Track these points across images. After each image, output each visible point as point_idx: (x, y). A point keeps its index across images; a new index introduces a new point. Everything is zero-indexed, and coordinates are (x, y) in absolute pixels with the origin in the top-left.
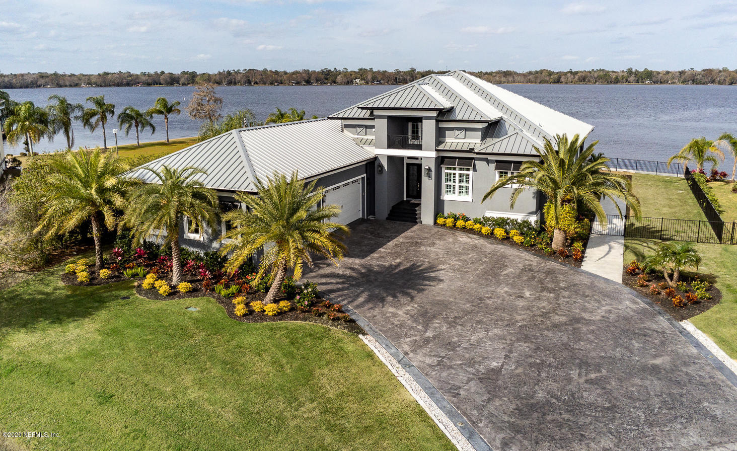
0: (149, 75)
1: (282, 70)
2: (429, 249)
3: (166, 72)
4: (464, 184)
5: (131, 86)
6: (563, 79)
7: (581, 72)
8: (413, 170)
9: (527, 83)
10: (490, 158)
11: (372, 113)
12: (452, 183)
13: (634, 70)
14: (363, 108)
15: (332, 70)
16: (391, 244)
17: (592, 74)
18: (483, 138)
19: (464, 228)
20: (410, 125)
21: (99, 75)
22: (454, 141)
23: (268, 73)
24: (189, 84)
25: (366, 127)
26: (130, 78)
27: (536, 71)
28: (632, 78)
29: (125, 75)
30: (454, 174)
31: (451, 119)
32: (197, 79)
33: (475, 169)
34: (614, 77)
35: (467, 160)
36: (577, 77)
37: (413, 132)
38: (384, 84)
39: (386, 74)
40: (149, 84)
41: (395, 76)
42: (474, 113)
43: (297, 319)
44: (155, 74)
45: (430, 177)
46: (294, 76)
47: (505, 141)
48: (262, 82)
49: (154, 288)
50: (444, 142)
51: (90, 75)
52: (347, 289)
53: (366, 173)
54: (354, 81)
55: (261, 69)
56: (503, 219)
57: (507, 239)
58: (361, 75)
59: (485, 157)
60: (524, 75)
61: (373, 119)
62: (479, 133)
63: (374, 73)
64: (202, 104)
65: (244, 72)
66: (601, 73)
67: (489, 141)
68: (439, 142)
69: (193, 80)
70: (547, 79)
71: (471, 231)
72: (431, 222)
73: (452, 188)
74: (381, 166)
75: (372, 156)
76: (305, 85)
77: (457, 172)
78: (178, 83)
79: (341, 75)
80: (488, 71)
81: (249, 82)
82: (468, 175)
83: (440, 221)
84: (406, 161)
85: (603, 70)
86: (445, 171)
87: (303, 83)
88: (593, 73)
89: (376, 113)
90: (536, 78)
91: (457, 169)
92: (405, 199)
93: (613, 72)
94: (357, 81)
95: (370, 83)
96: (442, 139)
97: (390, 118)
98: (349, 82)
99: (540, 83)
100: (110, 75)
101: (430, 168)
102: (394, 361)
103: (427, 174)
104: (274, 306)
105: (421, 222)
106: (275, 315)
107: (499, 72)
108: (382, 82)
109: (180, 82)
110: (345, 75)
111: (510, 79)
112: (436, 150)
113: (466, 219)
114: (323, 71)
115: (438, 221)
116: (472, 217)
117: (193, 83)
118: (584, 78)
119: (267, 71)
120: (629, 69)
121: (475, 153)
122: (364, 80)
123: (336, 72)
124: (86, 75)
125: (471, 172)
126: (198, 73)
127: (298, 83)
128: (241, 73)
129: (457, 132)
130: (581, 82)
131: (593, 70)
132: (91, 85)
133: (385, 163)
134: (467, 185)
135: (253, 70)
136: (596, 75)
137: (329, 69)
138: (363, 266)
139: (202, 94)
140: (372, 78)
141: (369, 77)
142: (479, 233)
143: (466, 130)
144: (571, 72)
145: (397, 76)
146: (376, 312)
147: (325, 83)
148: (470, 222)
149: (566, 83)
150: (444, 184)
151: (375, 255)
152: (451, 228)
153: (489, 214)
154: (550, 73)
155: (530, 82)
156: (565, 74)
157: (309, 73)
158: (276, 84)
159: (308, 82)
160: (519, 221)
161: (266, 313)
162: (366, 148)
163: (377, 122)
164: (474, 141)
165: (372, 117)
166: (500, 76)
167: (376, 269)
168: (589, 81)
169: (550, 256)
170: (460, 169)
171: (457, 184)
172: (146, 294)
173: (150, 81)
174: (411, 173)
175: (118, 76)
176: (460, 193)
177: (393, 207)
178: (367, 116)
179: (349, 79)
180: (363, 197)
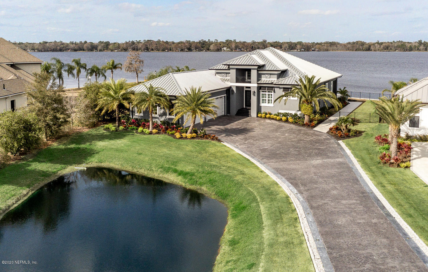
0: (76, 44)
1: (171, 41)
2: (252, 124)
3: (88, 42)
4: (270, 99)
5: (62, 52)
6: (372, 48)
7: (385, 43)
8: (248, 94)
9: (347, 50)
10: (281, 86)
11: (229, 67)
12: (265, 99)
13: (423, 42)
14: (225, 65)
15: (207, 41)
16: (236, 122)
17: (393, 45)
18: (278, 78)
19: (270, 118)
20: (247, 72)
21: (40, 43)
22: (265, 79)
23: (161, 43)
24: (104, 50)
25: (226, 73)
26: (62, 46)
27: (353, 42)
28: (422, 47)
29: (59, 44)
30: (266, 94)
31: (264, 69)
32: (110, 47)
33: (274, 92)
34: (409, 46)
35: (271, 88)
36: (382, 46)
37: (248, 76)
38: (244, 51)
39: (246, 44)
40: (75, 50)
41: (252, 45)
42: (274, 67)
43: (199, 139)
44: (80, 43)
45: (254, 95)
46: (180, 45)
47: (287, 79)
48: (156, 49)
49: (143, 132)
50: (261, 80)
51: (33, 43)
52: (217, 133)
53: (226, 94)
54: (222, 49)
55: (156, 40)
56: (286, 113)
57: (287, 121)
58: (227, 45)
59: (279, 86)
60: (345, 45)
61: (230, 70)
62: (276, 76)
63: (236, 43)
64: (132, 64)
65: (144, 42)
66: (400, 44)
67: (280, 79)
68: (258, 80)
69: (107, 47)
70: (361, 47)
71: (273, 119)
72: (256, 116)
73: (265, 100)
74: (233, 91)
75: (229, 86)
76: (187, 51)
77: (267, 93)
78: (96, 49)
79: (213, 44)
80: (319, 42)
81: (147, 49)
82: (272, 94)
83: (259, 115)
84: (245, 89)
85: (402, 41)
86: (261, 93)
87: (186, 50)
88: (393, 43)
89: (231, 67)
90: (353, 47)
91: (267, 92)
92: (244, 107)
93: (408, 43)
94: (225, 48)
95: (234, 50)
96: (260, 79)
97: (237, 69)
98: (219, 50)
99: (356, 50)
100: (48, 44)
101: (254, 91)
102: (233, 147)
103: (253, 94)
104: (191, 135)
105: (251, 116)
106: (191, 138)
107: (327, 43)
108: (242, 49)
109: (98, 49)
110: (216, 45)
111: (335, 48)
112: (257, 83)
113: (270, 114)
114: (200, 42)
115: (258, 116)
116: (273, 113)
117: (107, 49)
118: (387, 47)
119: (160, 41)
120: (419, 41)
121: (273, 84)
122: (230, 48)
123: (210, 42)
124: (31, 43)
125: (273, 93)
126: (110, 43)
127: (182, 50)
128: (141, 43)
129: (267, 75)
130: (385, 50)
131: (394, 41)
132: (34, 50)
133: (235, 89)
134: (271, 99)
135: (150, 40)
136: (396, 45)
137: (204, 40)
138: (224, 128)
139: (132, 57)
140: (235, 47)
141: (233, 46)
142: (276, 120)
143: (270, 74)
144: (378, 43)
145: (253, 45)
146: (228, 138)
147: (201, 50)
148: (272, 115)
149: (375, 50)
150: (261, 99)
151: (229, 125)
152: (264, 118)
153: (281, 111)
154: (363, 44)
155: (348, 50)
156: (374, 44)
157: (190, 43)
158: (166, 51)
159: (190, 49)
160: (293, 114)
161: (188, 137)
162: (226, 82)
163: (231, 71)
164: (274, 79)
165: (229, 69)
166: (327, 46)
167: (229, 129)
168: (391, 49)
169: (302, 126)
170: (268, 92)
171: (267, 99)
172: (140, 134)
173: (76, 48)
174: (247, 95)
175: (54, 44)
176: (268, 103)
177: (238, 110)
178: (227, 68)
179: (219, 47)
180: (225, 105)
